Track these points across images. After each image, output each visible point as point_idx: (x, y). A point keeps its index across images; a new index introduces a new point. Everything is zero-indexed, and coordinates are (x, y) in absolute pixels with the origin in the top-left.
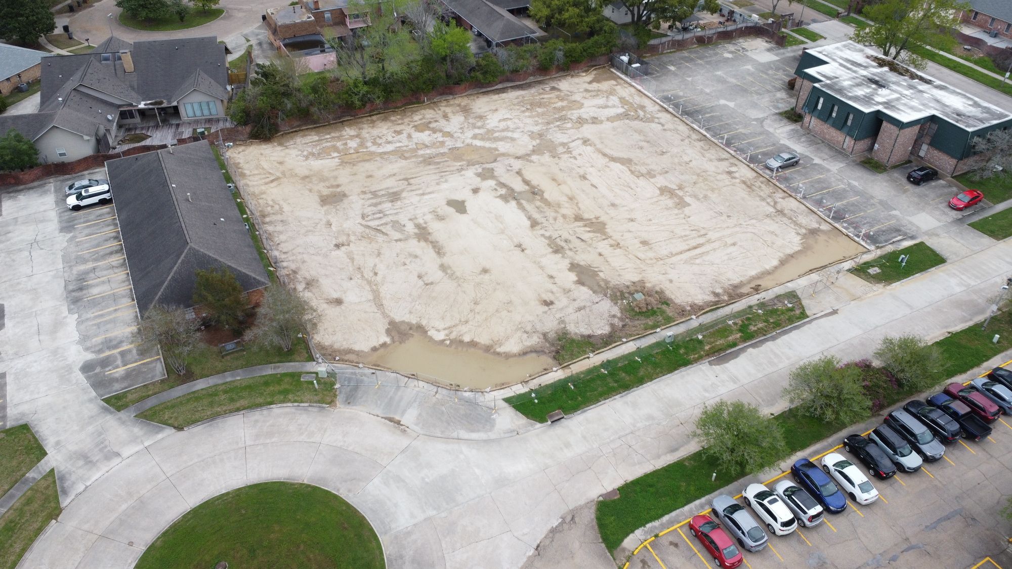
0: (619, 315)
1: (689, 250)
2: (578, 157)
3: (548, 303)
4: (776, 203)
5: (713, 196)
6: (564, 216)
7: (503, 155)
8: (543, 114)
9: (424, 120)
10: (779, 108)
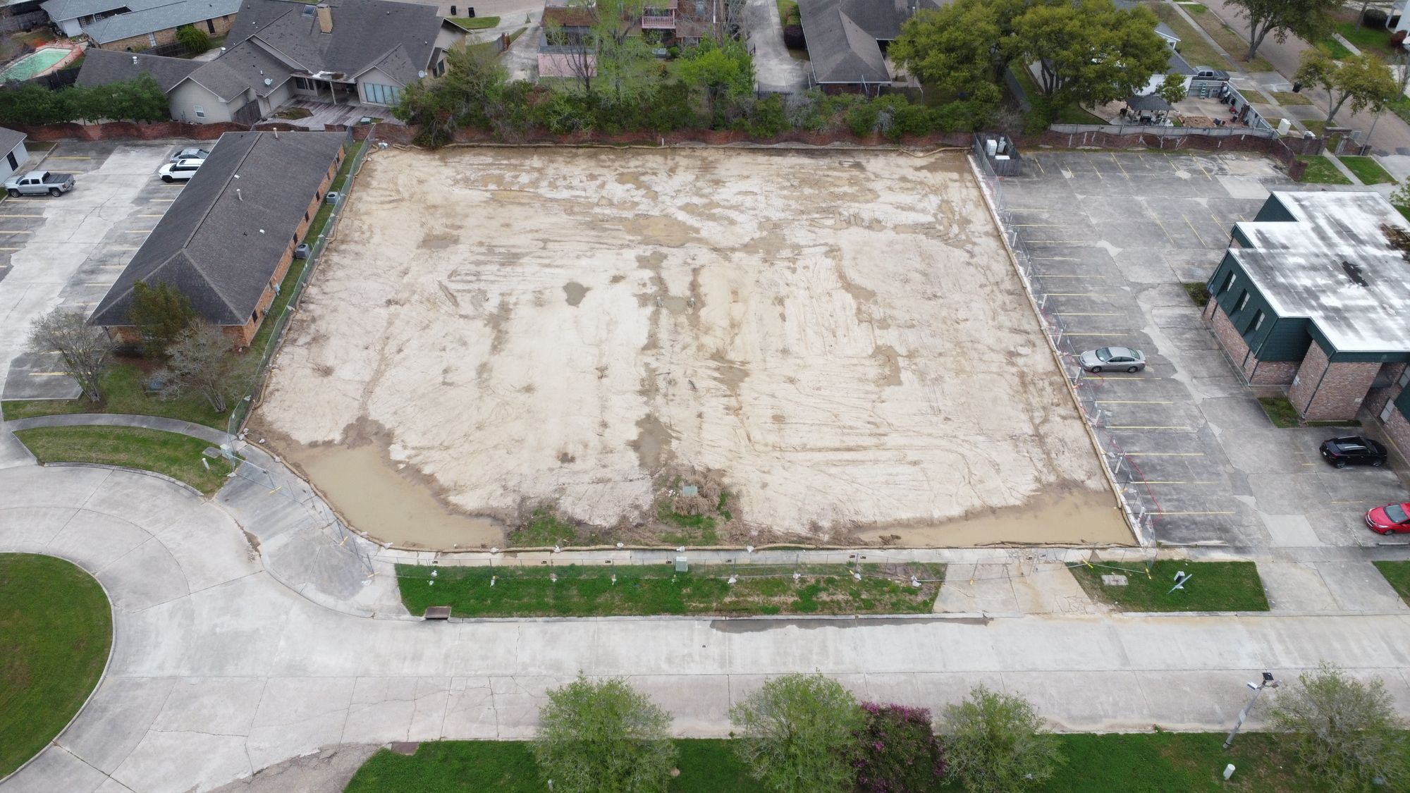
0: (646, 508)
1: (838, 450)
2: (800, 271)
3: (566, 458)
4: (1045, 420)
5: (951, 383)
6: (700, 348)
7: (700, 240)
8: (809, 198)
9: (640, 169)
10: (1192, 276)
